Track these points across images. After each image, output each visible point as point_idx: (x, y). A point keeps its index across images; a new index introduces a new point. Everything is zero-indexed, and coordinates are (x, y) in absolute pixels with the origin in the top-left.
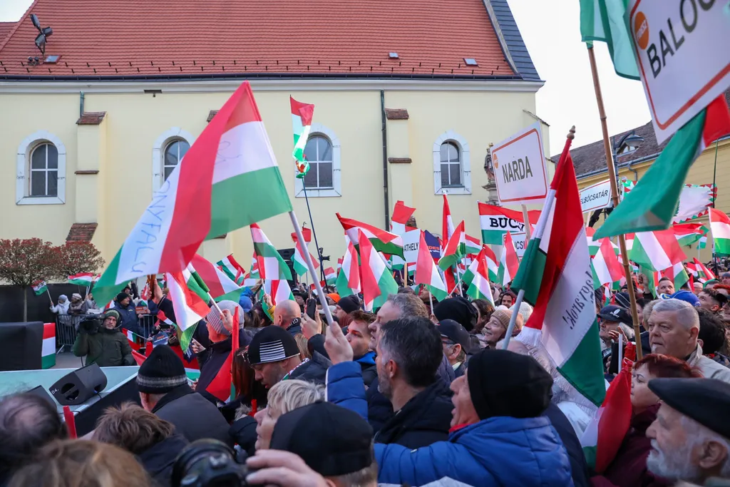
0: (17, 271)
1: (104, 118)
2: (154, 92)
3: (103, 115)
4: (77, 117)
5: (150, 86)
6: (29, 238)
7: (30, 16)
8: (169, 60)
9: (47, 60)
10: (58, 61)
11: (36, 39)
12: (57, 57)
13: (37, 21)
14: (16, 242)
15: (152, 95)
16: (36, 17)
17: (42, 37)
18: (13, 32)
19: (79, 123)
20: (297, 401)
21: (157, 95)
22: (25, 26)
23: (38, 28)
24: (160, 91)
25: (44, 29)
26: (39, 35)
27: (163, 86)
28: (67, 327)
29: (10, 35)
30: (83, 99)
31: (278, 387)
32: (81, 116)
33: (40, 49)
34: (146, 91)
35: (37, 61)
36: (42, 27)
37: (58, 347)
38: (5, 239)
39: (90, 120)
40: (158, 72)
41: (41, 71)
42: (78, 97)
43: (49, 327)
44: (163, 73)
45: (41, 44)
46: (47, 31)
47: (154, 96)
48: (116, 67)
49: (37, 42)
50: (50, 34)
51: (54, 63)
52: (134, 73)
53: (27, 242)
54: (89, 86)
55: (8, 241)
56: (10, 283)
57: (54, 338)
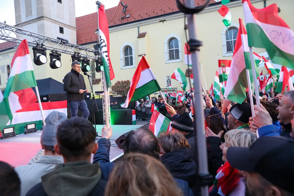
0: (123, 92)
1: (146, 34)
2: (163, 21)
3: (146, 33)
4: (137, 35)
5: (162, 19)
6: (126, 80)
7: (121, 3)
8: (167, 7)
9: (127, 17)
10: (130, 16)
11: (123, 10)
12: (129, 15)
13: (123, 4)
14: (122, 82)
15: (162, 22)
16: (122, 3)
17: (125, 9)
18: (116, 10)
19: (138, 37)
20: (238, 139)
21: (164, 22)
22: (120, 6)
23: (123, 6)
24: (165, 20)
25: (125, 6)
26: (124, 9)
27: (166, 18)
28: (139, 111)
29: (115, 11)
30: (139, 28)
31: (228, 133)
32: (138, 35)
33: (124, 13)
34: (160, 21)
35: (124, 18)
36: (124, 5)
37: (137, 118)
38: (119, 81)
39: (141, 36)
40: (164, 13)
41: (125, 21)
42: (137, 28)
43: (133, 111)
44: (166, 13)
45: (124, 12)
46: (126, 6)
47: (163, 23)
48: (149, 14)
49: (123, 11)
50: (127, 7)
51: (129, 17)
52: (155, 15)
53: (125, 82)
54: (140, 23)
55: (120, 82)
56: (121, 96)
57: (135, 115)
